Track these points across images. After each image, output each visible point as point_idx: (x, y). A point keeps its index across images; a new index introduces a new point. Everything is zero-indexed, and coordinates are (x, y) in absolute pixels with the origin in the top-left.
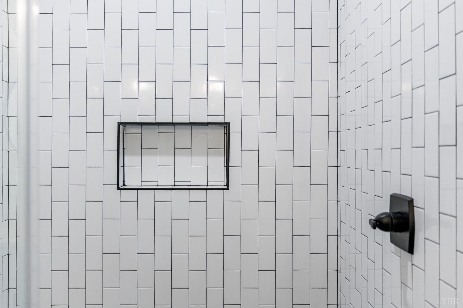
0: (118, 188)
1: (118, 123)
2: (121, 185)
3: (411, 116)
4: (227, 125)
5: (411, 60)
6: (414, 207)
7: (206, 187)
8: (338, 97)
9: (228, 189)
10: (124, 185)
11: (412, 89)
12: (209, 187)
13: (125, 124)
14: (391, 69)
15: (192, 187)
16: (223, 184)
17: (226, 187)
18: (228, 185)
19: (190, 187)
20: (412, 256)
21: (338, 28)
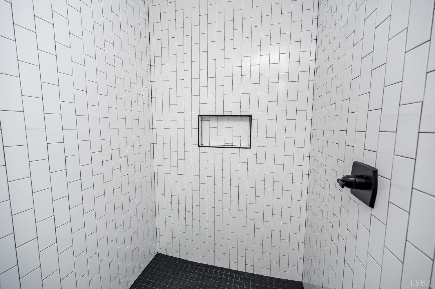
0: (199, 146)
1: (198, 115)
2: (200, 144)
3: (381, 108)
4: (251, 116)
5: (386, 63)
6: (377, 175)
7: (239, 147)
8: (313, 100)
9: (250, 148)
10: (202, 144)
11: (384, 87)
12: (241, 147)
13: (202, 116)
14: (360, 76)
15: (233, 147)
16: (248, 145)
17: (249, 147)
18: (250, 146)
19: (232, 147)
20: (371, 209)
21: (315, 60)
